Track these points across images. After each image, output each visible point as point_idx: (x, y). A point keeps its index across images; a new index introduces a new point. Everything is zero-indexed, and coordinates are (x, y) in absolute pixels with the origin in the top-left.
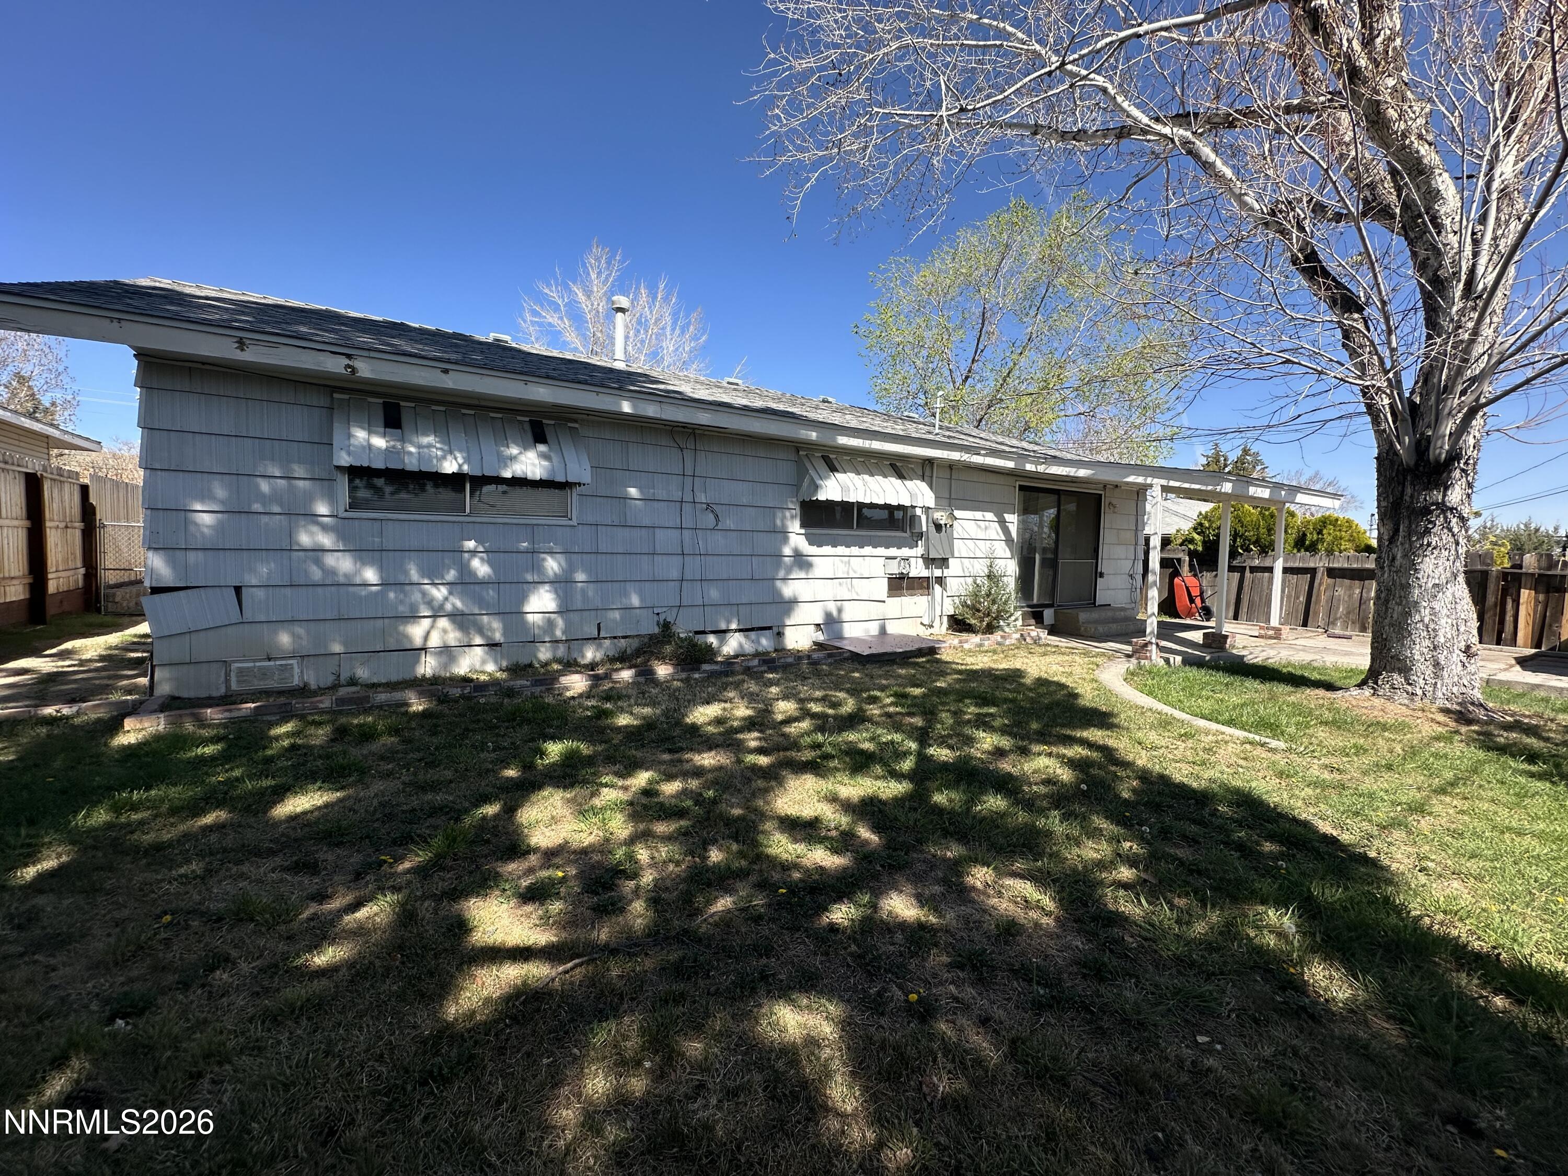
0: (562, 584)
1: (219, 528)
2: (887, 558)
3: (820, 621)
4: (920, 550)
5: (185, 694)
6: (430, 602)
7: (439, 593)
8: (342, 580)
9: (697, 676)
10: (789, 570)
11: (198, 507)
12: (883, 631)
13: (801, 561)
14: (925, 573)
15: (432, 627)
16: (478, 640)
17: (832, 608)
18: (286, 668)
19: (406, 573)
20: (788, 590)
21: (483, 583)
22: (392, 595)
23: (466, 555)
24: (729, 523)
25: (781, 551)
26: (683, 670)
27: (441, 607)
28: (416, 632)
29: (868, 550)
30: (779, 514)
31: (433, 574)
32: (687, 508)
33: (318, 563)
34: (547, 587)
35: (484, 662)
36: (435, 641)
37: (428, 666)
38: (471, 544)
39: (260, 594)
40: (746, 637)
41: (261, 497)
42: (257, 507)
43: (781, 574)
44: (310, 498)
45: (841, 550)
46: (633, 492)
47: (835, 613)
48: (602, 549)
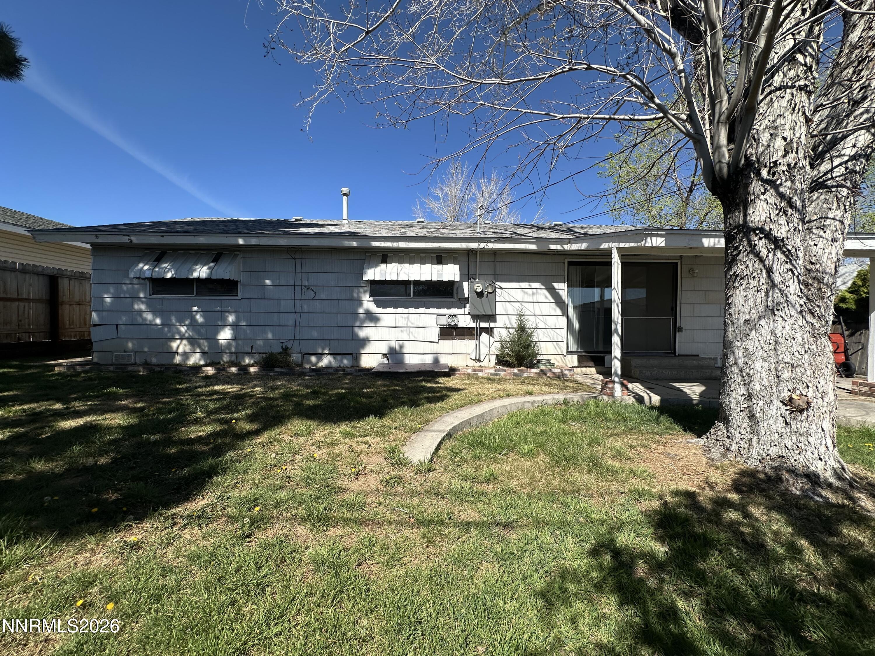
0: (235, 326)
1: (112, 303)
2: (438, 315)
3: (386, 353)
4: (467, 310)
5: (101, 363)
6: (179, 332)
7: (183, 329)
8: (148, 323)
9: (272, 374)
10: (363, 321)
11: (106, 296)
12: (436, 361)
13: (371, 317)
14: (473, 325)
15: (181, 343)
16: (198, 350)
17: (396, 345)
18: (130, 356)
19: (171, 320)
20: (362, 333)
21: (201, 325)
22: (166, 329)
23: (194, 313)
24: (323, 296)
25: (357, 311)
26: (264, 370)
27: (184, 335)
28: (174, 345)
29: (422, 310)
30: (356, 290)
31: (181, 322)
32: (298, 289)
33: (141, 316)
34: (229, 327)
35: (200, 360)
36: (181, 350)
37: (178, 360)
38: (195, 308)
39: (123, 327)
40: (334, 358)
41: (125, 292)
42: (122, 296)
43: (357, 324)
44: (138, 292)
45: (400, 310)
46: (268, 282)
47: (397, 348)
48: (253, 310)
